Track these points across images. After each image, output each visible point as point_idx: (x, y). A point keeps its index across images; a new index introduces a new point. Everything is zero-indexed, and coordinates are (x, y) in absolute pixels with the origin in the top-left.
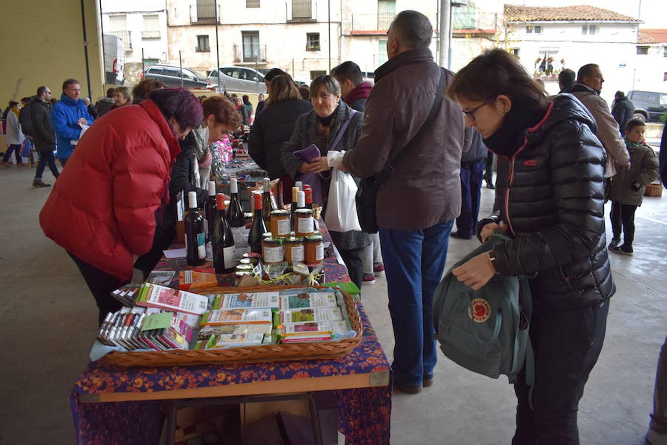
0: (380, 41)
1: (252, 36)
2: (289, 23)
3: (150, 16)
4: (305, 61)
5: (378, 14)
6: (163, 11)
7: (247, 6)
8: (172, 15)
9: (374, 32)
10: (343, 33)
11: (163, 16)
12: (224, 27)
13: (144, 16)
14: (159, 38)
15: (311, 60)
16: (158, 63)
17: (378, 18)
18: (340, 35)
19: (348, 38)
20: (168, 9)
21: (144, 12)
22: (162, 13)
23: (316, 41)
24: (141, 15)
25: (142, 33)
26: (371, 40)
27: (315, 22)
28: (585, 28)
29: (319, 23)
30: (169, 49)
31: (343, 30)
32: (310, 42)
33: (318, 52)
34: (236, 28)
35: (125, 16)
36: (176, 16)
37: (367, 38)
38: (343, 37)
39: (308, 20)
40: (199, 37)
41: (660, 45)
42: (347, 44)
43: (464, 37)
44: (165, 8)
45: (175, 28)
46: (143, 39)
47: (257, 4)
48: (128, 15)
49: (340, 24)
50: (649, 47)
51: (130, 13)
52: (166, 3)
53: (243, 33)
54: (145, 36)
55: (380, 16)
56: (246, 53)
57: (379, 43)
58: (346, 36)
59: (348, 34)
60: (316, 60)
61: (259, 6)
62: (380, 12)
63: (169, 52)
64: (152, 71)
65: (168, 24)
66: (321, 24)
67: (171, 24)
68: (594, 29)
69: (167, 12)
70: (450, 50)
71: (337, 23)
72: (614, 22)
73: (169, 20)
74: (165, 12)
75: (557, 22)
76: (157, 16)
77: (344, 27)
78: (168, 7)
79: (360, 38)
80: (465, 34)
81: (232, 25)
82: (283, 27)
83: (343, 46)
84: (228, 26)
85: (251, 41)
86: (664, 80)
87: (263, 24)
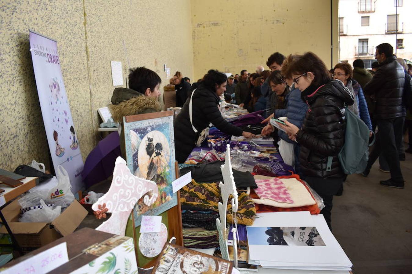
1: (364, 42)
2: (386, 34)
7: (362, 26)
12: (349, 37)
15: (399, 54)
23: (401, 43)
33: (403, 49)
34: (356, 37)
39: (396, 32)
47: (368, 24)
53: (359, 40)
56: (360, 51)
60: (401, 54)
61: (369, 25)
66: (405, 34)
81: (354, 36)
82: (383, 36)
84: (351, 37)
85: (363, 44)
87: (371, 35)
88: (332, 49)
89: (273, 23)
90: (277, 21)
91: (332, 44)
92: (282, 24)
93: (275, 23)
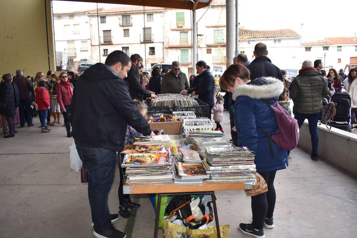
0: (181, 50)
1: (126, 49)
2: (141, 43)
3: (84, 41)
4: (149, 59)
5: (180, 38)
6: (89, 39)
7: (124, 36)
8: (93, 41)
9: (178, 46)
10: (165, 47)
11: (89, 41)
12: (114, 45)
13: (82, 41)
14: (87, 51)
15: (151, 59)
16: (87, 61)
17: (180, 40)
18: (163, 48)
19: (167, 49)
20: (91, 38)
21: (82, 40)
22: (89, 40)
23: (154, 50)
24: (80, 41)
25: (81, 49)
26: (177, 49)
27: (153, 42)
28: (275, 41)
29: (154, 43)
30: (91, 55)
31: (164, 46)
32: (151, 51)
33: (154, 55)
34: (119, 45)
35: (74, 42)
36: (94, 41)
37: (175, 49)
38: (164, 49)
39: (150, 42)
40: (104, 50)
41: (335, 45)
42: (167, 52)
43: (217, 47)
44: (90, 38)
45: (94, 46)
46: (81, 51)
48: (75, 41)
49: (164, 43)
50: (329, 47)
51: (76, 40)
52: (91, 36)
53: (123, 48)
54: (82, 50)
55: (181, 39)
57: (181, 51)
58: (166, 48)
59: (167, 47)
60: (153, 59)
61: (129, 36)
62: (181, 38)
63: (92, 56)
64: (82, 65)
65: (91, 45)
67: (93, 44)
68: (280, 41)
69: (91, 40)
70: (197, 54)
71: (162, 42)
72: (288, 37)
73: (92, 43)
74: (90, 39)
75: (260, 39)
76: (87, 41)
77: (165, 44)
78: (91, 37)
79: (172, 49)
80: (218, 46)
81: (118, 44)
82: (139, 44)
83: (165, 52)
84: (116, 45)
85: (126, 51)
86: (338, 63)
87: (130, 44)
88: (49, 57)
89: (4, 38)
90: (8, 37)
91: (48, 54)
92: (11, 39)
93: (6, 38)
